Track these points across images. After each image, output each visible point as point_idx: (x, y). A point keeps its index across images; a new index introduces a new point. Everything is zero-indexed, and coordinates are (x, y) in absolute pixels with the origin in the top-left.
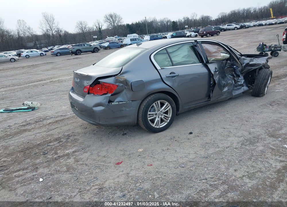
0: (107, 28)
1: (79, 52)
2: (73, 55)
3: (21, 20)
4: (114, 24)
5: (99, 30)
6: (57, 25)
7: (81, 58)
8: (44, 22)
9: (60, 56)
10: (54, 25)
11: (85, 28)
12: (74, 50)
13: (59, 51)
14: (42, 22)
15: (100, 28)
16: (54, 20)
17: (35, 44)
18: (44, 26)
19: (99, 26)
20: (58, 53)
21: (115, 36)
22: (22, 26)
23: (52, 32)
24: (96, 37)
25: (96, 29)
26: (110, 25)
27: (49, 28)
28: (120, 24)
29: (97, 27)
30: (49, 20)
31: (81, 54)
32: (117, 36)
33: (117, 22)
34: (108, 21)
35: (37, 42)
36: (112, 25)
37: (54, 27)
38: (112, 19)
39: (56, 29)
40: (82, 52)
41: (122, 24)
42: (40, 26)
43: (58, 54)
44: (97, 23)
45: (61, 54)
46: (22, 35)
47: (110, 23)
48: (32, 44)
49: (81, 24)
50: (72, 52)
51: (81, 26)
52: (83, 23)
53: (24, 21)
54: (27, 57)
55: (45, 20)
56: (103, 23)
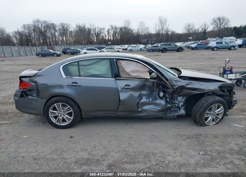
0: (212, 30)
1: (165, 51)
2: (159, 52)
3: (142, 22)
4: (220, 26)
5: (204, 31)
6: (168, 26)
7: (160, 55)
8: (159, 24)
9: (152, 52)
10: (165, 26)
11: (192, 29)
12: (161, 49)
13: (152, 48)
14: (157, 24)
15: (205, 30)
16: (166, 22)
17: (148, 41)
18: (158, 26)
19: (205, 28)
20: (151, 49)
21: (216, 38)
22: (142, 26)
23: (162, 32)
24: (191, 38)
25: (201, 31)
26: (216, 27)
27: (161, 29)
28: (226, 26)
29: (202, 29)
30: (162, 22)
31: (167, 52)
32: (218, 38)
33: (224, 24)
34: (215, 23)
35: (149, 39)
36: (218, 27)
37: (165, 28)
38: (220, 21)
39: (166, 30)
40: (167, 50)
41: (229, 26)
42: (154, 27)
43: (151, 51)
44: (204, 25)
45: (152, 51)
46: (141, 33)
47: (216, 25)
48: (145, 41)
49: (189, 25)
50: (159, 50)
51: (189, 27)
52: (190, 25)
53: (144, 23)
54: (131, 50)
55: (159, 22)
56: (209, 25)
